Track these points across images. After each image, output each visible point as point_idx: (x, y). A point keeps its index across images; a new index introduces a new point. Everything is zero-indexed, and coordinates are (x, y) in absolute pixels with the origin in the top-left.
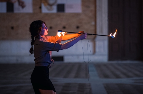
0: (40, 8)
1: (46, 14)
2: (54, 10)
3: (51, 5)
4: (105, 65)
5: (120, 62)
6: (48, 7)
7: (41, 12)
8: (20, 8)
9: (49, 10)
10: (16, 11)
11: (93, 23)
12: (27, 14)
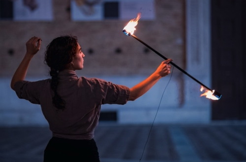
0: (69, 9)
1: (82, 23)
2: (98, 14)
3: (90, 5)
4: (205, 129)
5: (236, 123)
6: (86, 8)
7: (69, 18)
8: (28, 10)
9: (86, 13)
10: (18, 17)
11: (179, 41)
12: (41, 23)
